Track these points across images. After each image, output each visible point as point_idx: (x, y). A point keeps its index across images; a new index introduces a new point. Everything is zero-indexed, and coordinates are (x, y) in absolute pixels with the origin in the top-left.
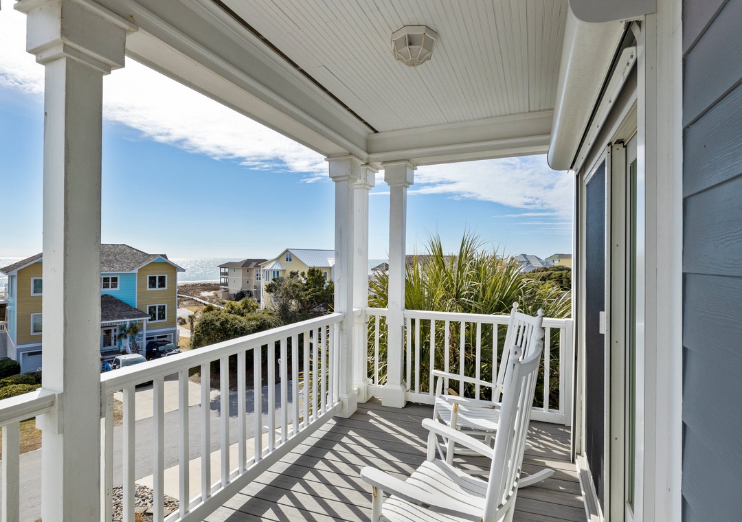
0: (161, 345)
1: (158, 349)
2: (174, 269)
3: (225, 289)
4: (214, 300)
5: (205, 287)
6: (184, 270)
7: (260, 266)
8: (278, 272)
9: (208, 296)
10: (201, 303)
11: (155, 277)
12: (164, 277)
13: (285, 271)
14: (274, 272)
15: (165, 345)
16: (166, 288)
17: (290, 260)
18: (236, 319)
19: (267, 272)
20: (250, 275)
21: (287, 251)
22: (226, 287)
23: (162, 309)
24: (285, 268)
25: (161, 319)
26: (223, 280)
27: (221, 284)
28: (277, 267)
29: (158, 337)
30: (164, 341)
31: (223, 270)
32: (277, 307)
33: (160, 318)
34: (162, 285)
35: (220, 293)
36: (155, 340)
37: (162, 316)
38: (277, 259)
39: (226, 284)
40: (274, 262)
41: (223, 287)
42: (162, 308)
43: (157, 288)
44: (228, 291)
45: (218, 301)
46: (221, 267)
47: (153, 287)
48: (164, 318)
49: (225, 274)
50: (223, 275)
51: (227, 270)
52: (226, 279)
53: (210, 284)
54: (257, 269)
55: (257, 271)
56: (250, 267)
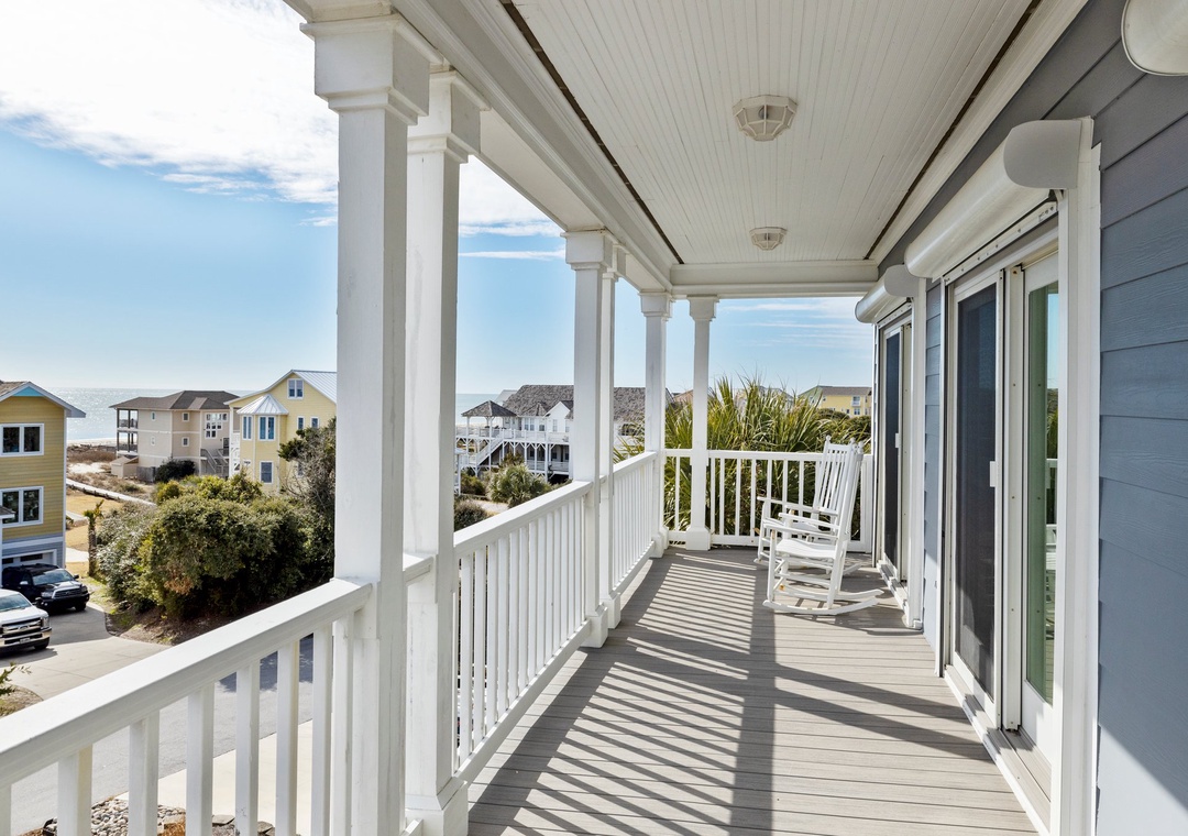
0: (37, 574)
1: (31, 582)
2: (59, 411)
3: (130, 457)
4: (106, 483)
5: (76, 454)
6: (82, 414)
7: (227, 407)
8: (271, 420)
9: (90, 474)
10: (74, 488)
11: (18, 429)
12: (37, 430)
13: (285, 416)
14: (263, 420)
15: (41, 573)
16: (41, 452)
17: (300, 394)
18: (235, 509)
19: (248, 420)
20: (190, 427)
21: (292, 374)
22: (132, 453)
23: (32, 498)
24: (286, 412)
25: (31, 519)
26: (124, 439)
27: (120, 447)
28: (270, 409)
29: (23, 559)
30: (38, 565)
31: (124, 415)
32: (306, 486)
33: (26, 518)
34: (32, 444)
35: (118, 467)
36: (17, 564)
37: (32, 512)
38: (269, 392)
39: (131, 446)
40: (262, 398)
41: (126, 452)
42: (32, 495)
43: (22, 453)
44: (136, 462)
45: (115, 484)
46: (119, 408)
47: (11, 450)
48: (36, 516)
49: (130, 423)
50: (124, 425)
51: (134, 415)
52: (131, 434)
53: (88, 447)
54: (207, 412)
55: (208, 417)
56: (191, 408)
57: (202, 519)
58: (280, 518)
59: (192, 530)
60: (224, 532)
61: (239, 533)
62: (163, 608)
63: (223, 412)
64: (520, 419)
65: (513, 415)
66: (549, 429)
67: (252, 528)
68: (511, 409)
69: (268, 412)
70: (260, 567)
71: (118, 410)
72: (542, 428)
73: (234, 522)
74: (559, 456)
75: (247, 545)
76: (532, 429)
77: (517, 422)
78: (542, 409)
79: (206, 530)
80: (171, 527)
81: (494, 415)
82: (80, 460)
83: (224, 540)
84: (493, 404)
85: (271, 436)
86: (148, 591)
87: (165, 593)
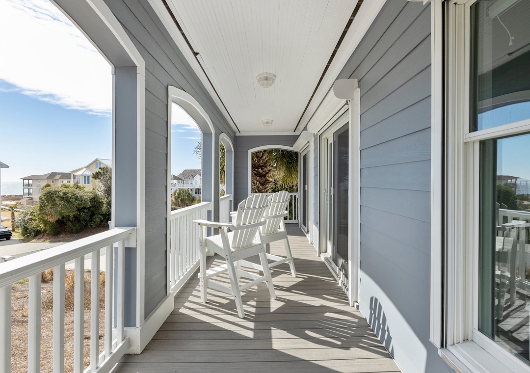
3: (29, 198)
4: (18, 207)
5: (5, 198)
6: (8, 167)
7: (70, 178)
8: (88, 177)
14: (85, 177)
21: (97, 160)
22: (30, 196)
26: (26, 191)
27: (24, 194)
31: (26, 182)
35: (24, 201)
38: (88, 167)
39: (29, 194)
40: (85, 169)
41: (27, 196)
44: (32, 199)
45: (23, 207)
46: (24, 179)
49: (29, 185)
50: (26, 186)
51: (31, 182)
52: (29, 189)
53: (11, 196)
54: (62, 180)
55: (62, 182)
56: (55, 178)
57: (61, 194)
58: (93, 195)
59: (57, 197)
60: (70, 198)
61: (77, 198)
62: (45, 231)
63: (69, 180)
64: (184, 181)
65: (181, 179)
66: (194, 183)
67: (81, 197)
68: (180, 177)
69: (87, 174)
70: (85, 214)
71: (24, 180)
72: (192, 183)
73: (74, 195)
74: (198, 193)
75: (80, 202)
76: (188, 183)
77: (182, 182)
78: (191, 177)
79: (62, 197)
80: (48, 196)
81: (174, 179)
82: (7, 200)
83: (70, 201)
84: (174, 175)
85: (88, 183)
86: (38, 226)
87: (46, 223)
